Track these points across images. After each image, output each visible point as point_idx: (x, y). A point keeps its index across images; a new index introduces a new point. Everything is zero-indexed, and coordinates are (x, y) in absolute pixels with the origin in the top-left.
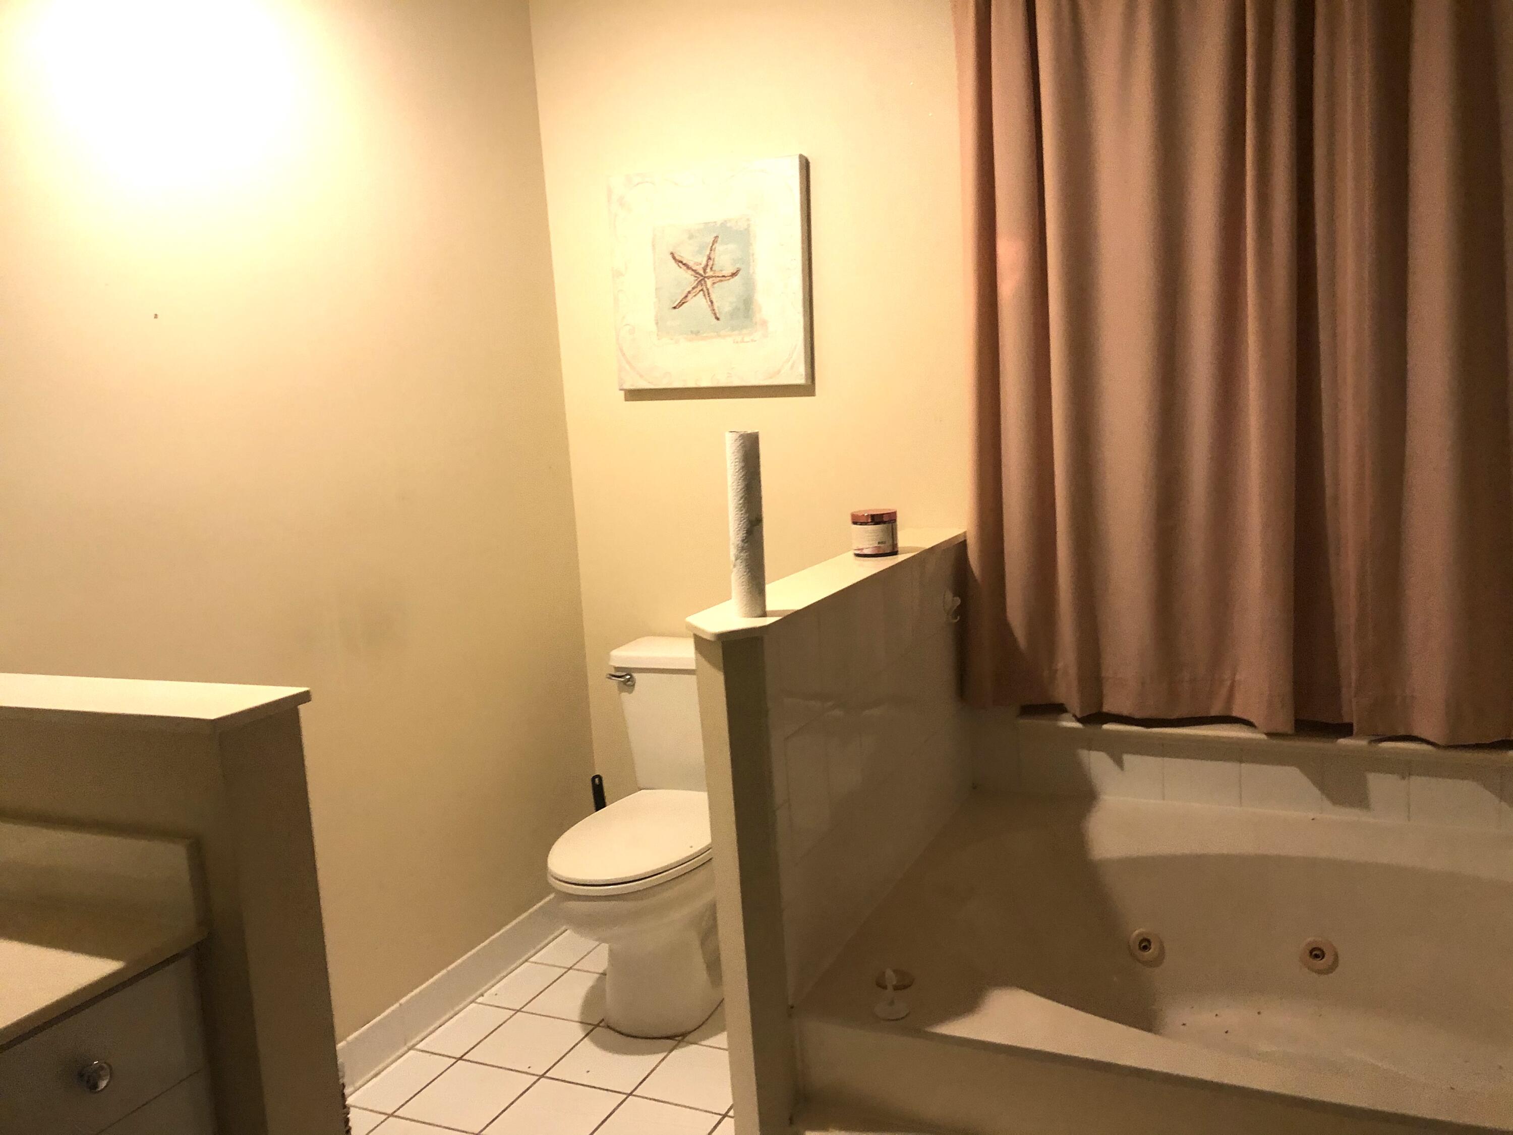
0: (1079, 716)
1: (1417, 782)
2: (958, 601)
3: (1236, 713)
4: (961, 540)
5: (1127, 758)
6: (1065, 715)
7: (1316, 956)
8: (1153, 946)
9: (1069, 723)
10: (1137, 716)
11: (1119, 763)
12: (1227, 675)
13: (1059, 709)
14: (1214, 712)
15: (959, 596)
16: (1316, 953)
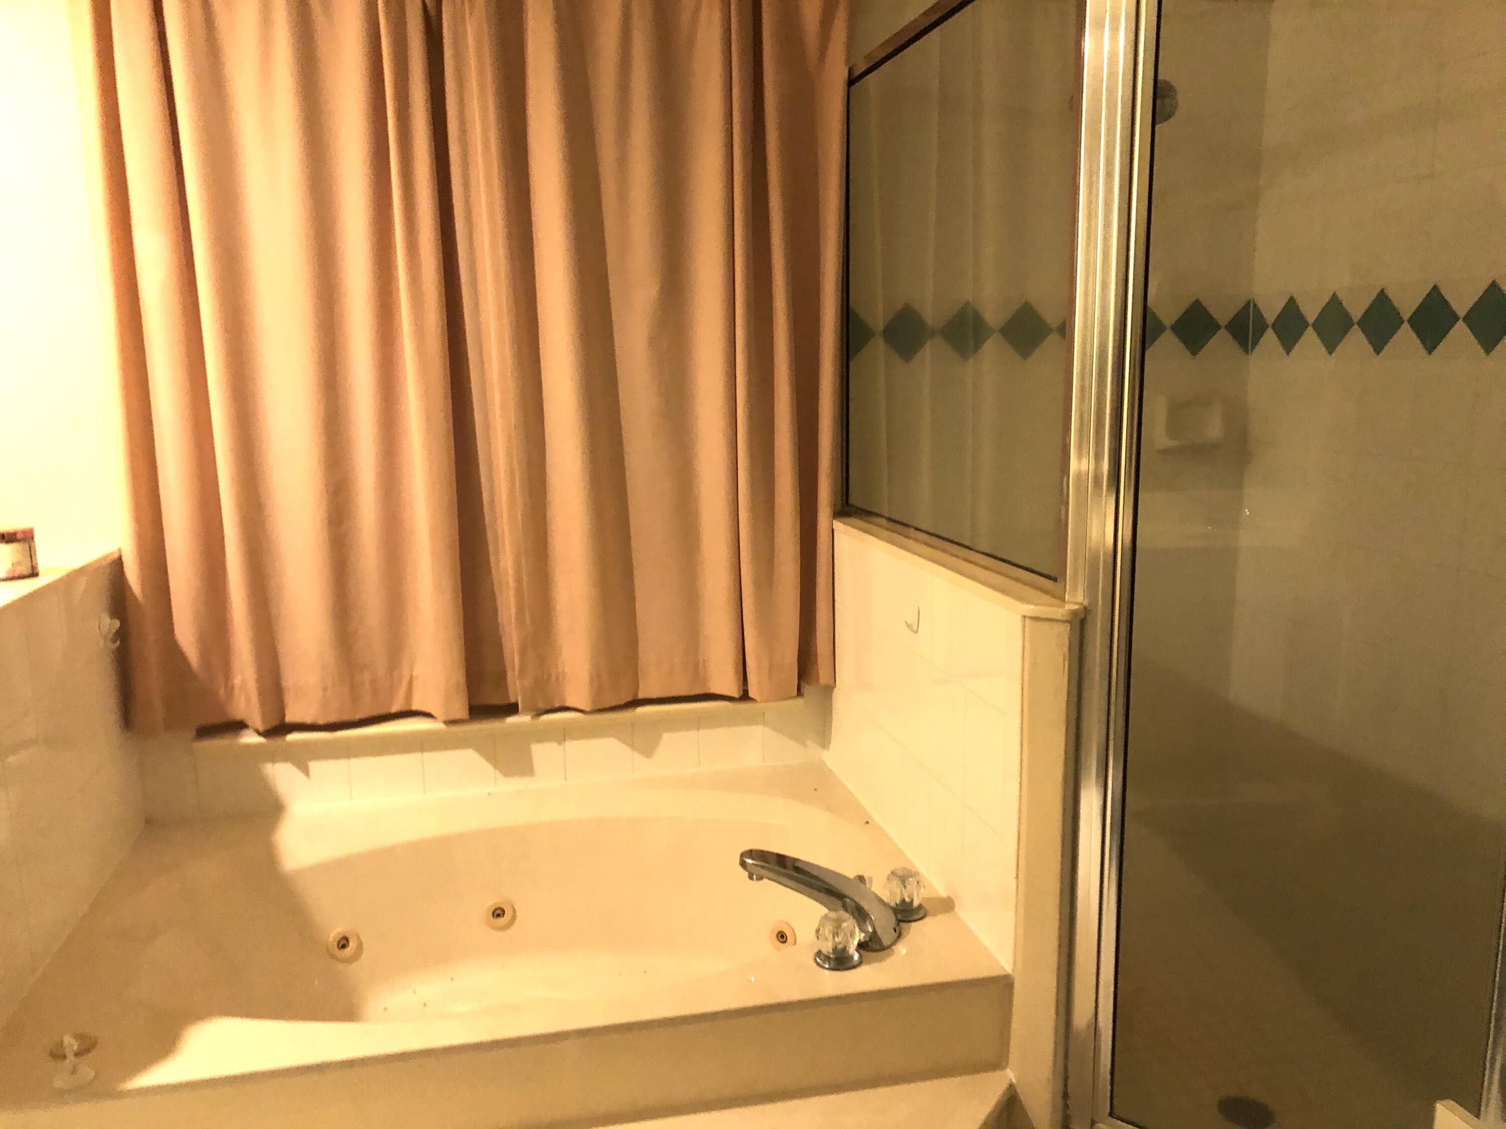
0: (261, 729)
1: (572, 746)
2: (117, 624)
3: (415, 707)
4: (116, 556)
5: (313, 765)
6: (246, 732)
7: (498, 916)
8: (351, 944)
9: (250, 738)
10: (321, 722)
11: (306, 772)
12: (406, 672)
13: (240, 726)
14: (394, 709)
15: (119, 618)
16: (498, 913)
